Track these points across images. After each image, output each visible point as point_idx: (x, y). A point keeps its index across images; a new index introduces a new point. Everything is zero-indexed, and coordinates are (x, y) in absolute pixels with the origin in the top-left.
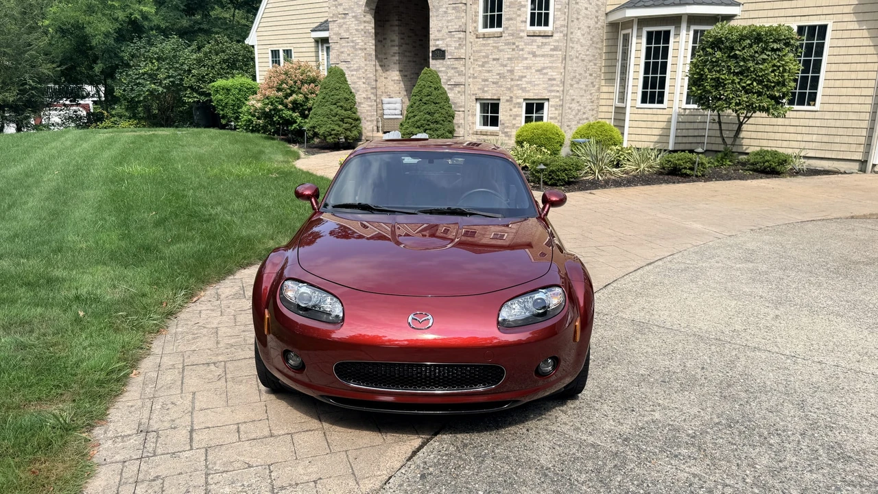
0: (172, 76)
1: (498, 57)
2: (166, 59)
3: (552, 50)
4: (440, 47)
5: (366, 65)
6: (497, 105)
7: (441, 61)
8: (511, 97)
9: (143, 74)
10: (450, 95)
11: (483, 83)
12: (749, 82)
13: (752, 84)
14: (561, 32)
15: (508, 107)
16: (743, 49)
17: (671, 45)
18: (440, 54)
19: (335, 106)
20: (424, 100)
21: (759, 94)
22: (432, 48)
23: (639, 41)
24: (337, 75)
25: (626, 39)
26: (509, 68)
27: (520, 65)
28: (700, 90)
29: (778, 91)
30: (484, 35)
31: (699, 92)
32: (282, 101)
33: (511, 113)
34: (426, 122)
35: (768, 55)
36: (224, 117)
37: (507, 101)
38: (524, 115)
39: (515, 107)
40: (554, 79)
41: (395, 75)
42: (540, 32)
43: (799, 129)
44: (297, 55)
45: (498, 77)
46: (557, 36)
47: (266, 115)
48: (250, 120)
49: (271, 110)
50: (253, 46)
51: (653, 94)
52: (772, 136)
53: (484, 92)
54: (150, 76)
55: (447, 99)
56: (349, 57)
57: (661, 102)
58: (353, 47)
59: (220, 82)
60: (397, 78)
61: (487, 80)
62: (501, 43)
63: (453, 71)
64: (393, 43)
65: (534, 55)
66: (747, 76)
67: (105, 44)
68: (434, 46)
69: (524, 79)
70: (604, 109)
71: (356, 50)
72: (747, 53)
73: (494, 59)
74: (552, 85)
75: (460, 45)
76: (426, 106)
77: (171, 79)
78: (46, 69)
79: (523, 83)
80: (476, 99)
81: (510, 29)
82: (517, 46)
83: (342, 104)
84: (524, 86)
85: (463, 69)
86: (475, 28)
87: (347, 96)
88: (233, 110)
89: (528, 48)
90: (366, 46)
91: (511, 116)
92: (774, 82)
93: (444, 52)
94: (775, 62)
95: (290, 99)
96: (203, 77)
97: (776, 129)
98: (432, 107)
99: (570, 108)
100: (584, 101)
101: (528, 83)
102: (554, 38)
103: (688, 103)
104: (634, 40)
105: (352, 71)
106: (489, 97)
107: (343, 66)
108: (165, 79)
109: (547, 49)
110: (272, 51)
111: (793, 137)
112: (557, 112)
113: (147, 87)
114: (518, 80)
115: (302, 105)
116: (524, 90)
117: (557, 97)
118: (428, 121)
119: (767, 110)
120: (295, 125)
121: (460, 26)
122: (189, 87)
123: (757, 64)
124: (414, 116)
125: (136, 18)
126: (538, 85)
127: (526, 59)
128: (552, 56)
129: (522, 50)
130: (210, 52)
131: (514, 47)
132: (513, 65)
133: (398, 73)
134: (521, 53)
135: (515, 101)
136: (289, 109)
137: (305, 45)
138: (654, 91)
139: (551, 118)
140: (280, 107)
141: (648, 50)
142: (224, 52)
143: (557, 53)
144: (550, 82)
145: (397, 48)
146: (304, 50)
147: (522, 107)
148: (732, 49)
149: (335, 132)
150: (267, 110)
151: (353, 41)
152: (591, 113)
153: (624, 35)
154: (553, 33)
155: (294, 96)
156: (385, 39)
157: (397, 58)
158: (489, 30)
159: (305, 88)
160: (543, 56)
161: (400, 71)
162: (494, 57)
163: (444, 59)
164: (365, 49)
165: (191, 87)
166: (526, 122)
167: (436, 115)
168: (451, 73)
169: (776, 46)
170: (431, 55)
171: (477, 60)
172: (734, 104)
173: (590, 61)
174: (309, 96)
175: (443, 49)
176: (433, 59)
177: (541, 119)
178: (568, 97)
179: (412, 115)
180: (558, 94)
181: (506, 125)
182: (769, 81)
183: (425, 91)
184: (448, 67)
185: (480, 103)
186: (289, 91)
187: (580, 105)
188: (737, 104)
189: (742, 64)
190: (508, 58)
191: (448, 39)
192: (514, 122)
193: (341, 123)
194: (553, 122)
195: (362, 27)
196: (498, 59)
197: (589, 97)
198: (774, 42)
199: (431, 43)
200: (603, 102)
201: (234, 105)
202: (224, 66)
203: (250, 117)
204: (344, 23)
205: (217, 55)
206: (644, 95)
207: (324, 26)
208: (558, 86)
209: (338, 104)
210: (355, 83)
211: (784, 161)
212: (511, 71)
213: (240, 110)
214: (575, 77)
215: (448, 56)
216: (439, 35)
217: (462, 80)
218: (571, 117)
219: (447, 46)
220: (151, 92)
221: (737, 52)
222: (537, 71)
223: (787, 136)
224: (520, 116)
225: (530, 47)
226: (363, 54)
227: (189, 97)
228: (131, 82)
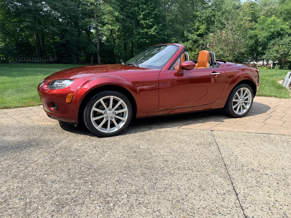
0: (284, 51)
9: (274, 50)
54: (277, 51)
67: (263, 40)
77: (284, 52)
78: (243, 50)
108: (281, 52)
113: (273, 55)
125: (278, 30)
227: (290, 59)
228: (269, 53)
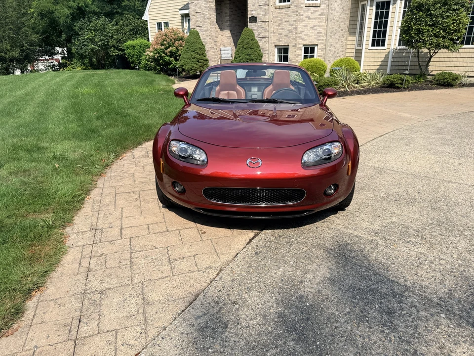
0: (103, 40)
1: (288, 20)
2: (99, 30)
3: (320, 15)
4: (254, 15)
5: (211, 28)
6: (288, 49)
7: (255, 23)
8: (296, 44)
9: (87, 39)
10: (260, 44)
11: (279, 36)
12: (438, 30)
13: (440, 31)
14: (325, 4)
15: (294, 50)
16: (436, 10)
17: (391, 10)
18: (254, 19)
19: (194, 53)
20: (245, 47)
21: (444, 37)
22: (249, 16)
23: (372, 8)
24: (194, 34)
25: (364, 8)
26: (294, 27)
27: (301, 24)
28: (408, 36)
29: (455, 36)
30: (280, 7)
31: (407, 38)
32: (164, 51)
33: (295, 53)
34: (246, 60)
35: (451, 13)
36: (133, 63)
37: (293, 46)
38: (303, 54)
39: (298, 50)
40: (321, 33)
41: (227, 33)
42: (313, 4)
43: (466, 60)
44: (171, 25)
45: (288, 32)
46: (323, 6)
47: (155, 60)
48: (146, 64)
49: (158, 57)
50: (147, 21)
51: (378, 41)
52: (449, 64)
53: (280, 41)
54: (91, 40)
55: (258, 46)
56: (201, 24)
57: (383, 45)
58: (204, 18)
59: (130, 43)
60: (228, 35)
61: (281, 34)
62: (289, 11)
63: (261, 29)
64: (227, 15)
65: (309, 18)
66: (437, 27)
67: (66, 22)
68: (250, 14)
69: (303, 33)
70: (349, 51)
71: (205, 19)
72: (438, 12)
73: (286, 22)
74: (320, 36)
75: (265, 13)
76: (246, 51)
77: (103, 42)
78: (34, 38)
79: (302, 35)
80: (275, 46)
81: (295, 2)
82: (299, 13)
83: (197, 51)
84: (303, 37)
85: (267, 28)
86: (274, 3)
87: (201, 47)
88: (137, 58)
89: (306, 14)
90: (211, 17)
91: (295, 55)
92: (453, 30)
93: (256, 18)
94: (454, 17)
95: (169, 50)
96: (120, 40)
97: (452, 60)
98: (249, 51)
99: (330, 50)
100: (338, 46)
101: (305, 35)
102: (321, 7)
103: (399, 45)
104: (369, 8)
105: (203, 32)
106: (283, 44)
107: (198, 29)
108: (99, 42)
109: (316, 15)
110: (157, 23)
111: (461, 64)
112: (322, 52)
113: (90, 47)
114: (299, 34)
115: (175, 53)
116: (303, 39)
117: (322, 43)
118: (247, 59)
119: (447, 48)
120: (171, 65)
121: (266, 2)
122: (112, 46)
123: (444, 19)
124: (239, 57)
125: (81, 6)
126: (311, 36)
127: (305, 20)
128: (320, 18)
129: (302, 15)
130: (123, 25)
131: (297, 13)
132: (297, 24)
133: (229, 32)
134: (301, 17)
135: (298, 46)
136: (168, 56)
137: (176, 19)
138: (379, 39)
139: (319, 56)
140: (163, 55)
141: (377, 14)
142: (131, 25)
143: (323, 16)
144: (318, 34)
145: (229, 17)
146: (175, 22)
147: (302, 50)
148: (429, 10)
149: (194, 68)
150: (156, 57)
151: (203, 14)
152: (342, 53)
153: (362, 5)
154: (320, 4)
155: (171, 48)
156: (221, 12)
157: (229, 23)
158: (283, 4)
159: (177, 43)
160: (314, 19)
161: (230, 31)
162: (286, 20)
163: (256, 22)
164: (210, 18)
165: (114, 46)
166: (304, 58)
167: (252, 56)
168: (260, 30)
169: (456, 7)
170: (248, 20)
171: (275, 22)
172: (428, 44)
173: (342, 22)
174: (179, 48)
175: (256, 16)
176: (250, 23)
177: (313, 56)
178: (329, 44)
179: (238, 56)
180: (323, 42)
181: (292, 61)
182: (450, 29)
183: (245, 42)
184: (259, 27)
185: (278, 49)
186: (167, 45)
187: (336, 48)
188: (430, 44)
189: (434, 19)
190: (294, 20)
191: (258, 10)
192: (297, 59)
193: (197, 63)
194: (320, 58)
195: (208, 5)
196: (288, 21)
197: (341, 43)
198: (455, 5)
199: (249, 13)
200: (348, 47)
201: (137, 56)
202: (132, 33)
203: (147, 62)
204: (198, 3)
205: (127, 26)
206: (373, 41)
207: (186, 7)
208: (323, 36)
209: (195, 51)
210: (204, 39)
211: (456, 78)
212: (296, 28)
213: (141, 58)
214: (333, 31)
215: (258, 20)
216: (253, 8)
217: (267, 34)
218: (330, 55)
219: (258, 14)
220: (92, 50)
221: (432, 12)
222: (311, 28)
223: (458, 64)
224: (300, 55)
225: (307, 13)
226: (209, 22)
227: (113, 52)
228: (80, 44)
